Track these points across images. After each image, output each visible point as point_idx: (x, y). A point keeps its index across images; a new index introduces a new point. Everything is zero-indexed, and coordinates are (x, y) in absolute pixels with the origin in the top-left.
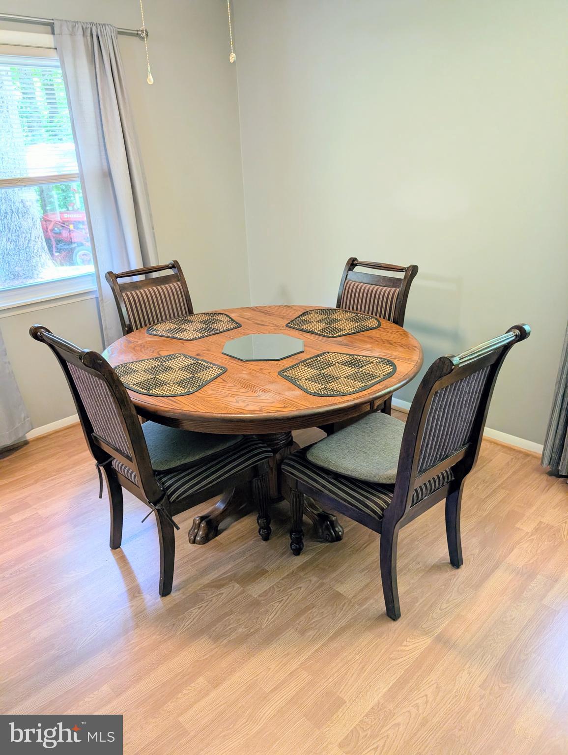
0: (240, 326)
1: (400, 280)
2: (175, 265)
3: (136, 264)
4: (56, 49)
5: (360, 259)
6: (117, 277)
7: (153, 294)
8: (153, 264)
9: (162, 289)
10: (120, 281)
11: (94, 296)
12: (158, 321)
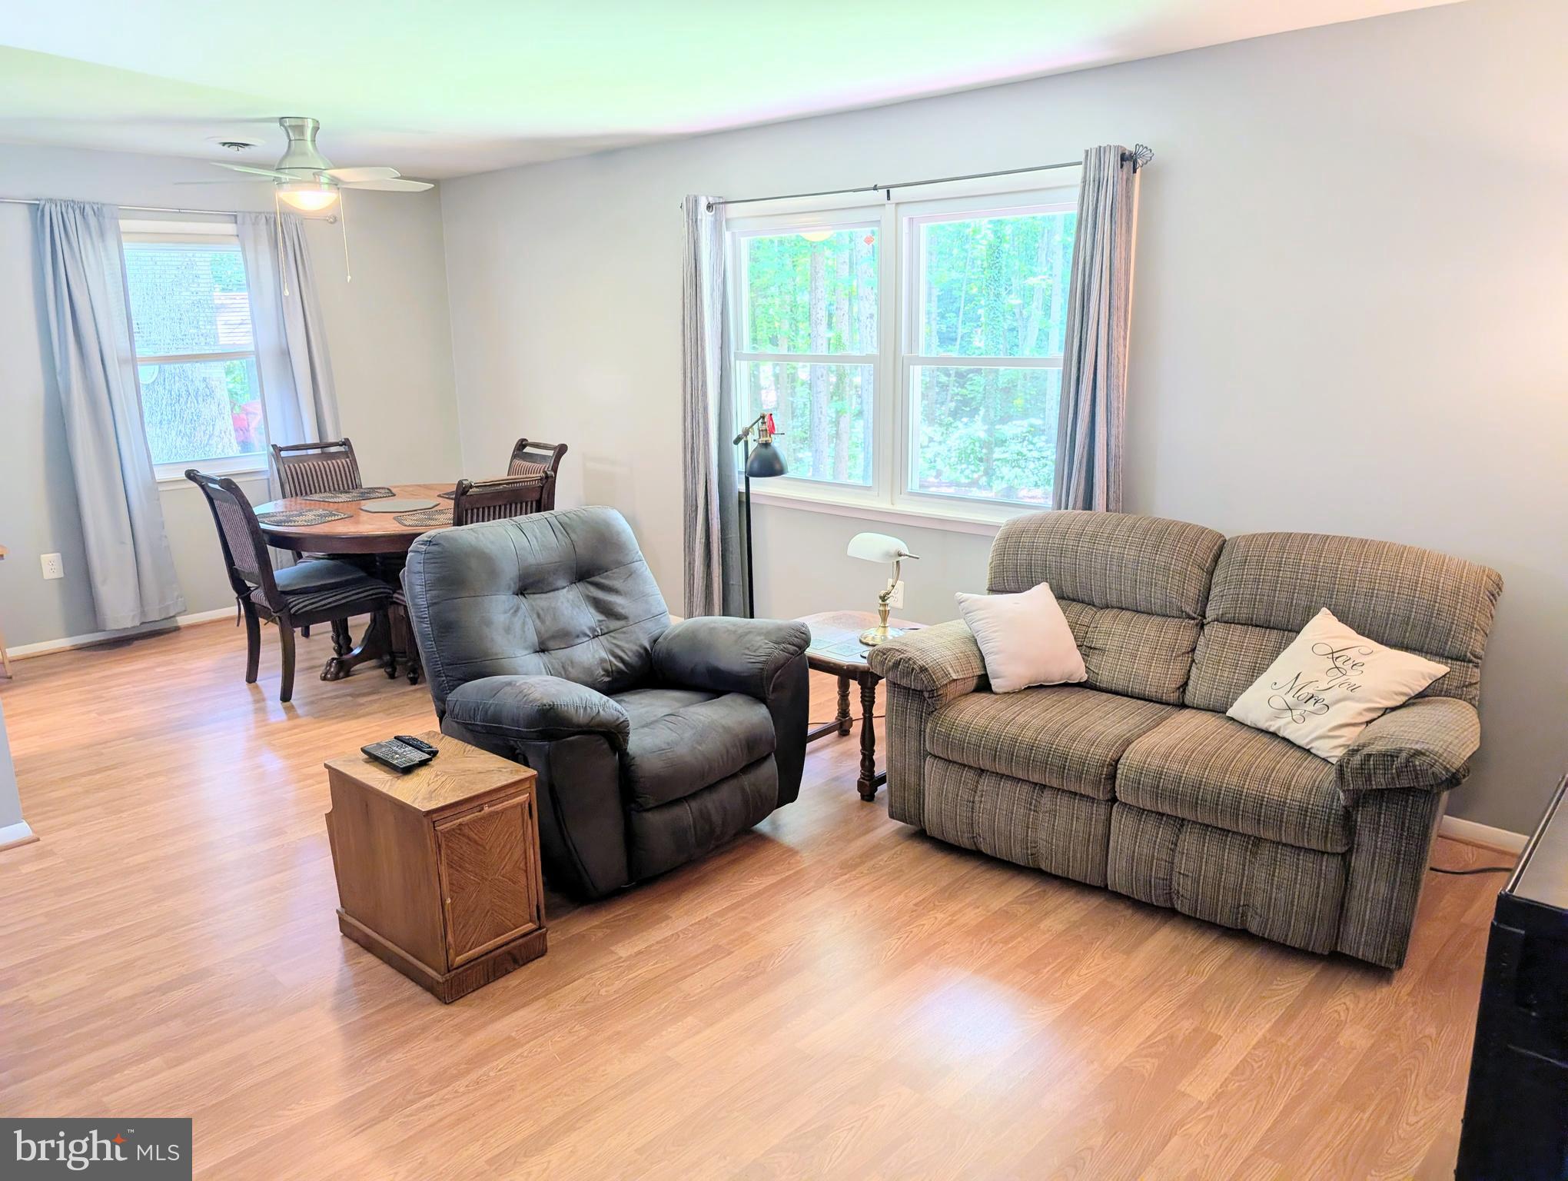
0: (394, 495)
1: (550, 456)
2: (346, 443)
3: (312, 438)
4: (238, 236)
5: (530, 441)
6: (281, 451)
7: (317, 468)
8: (331, 439)
9: (333, 463)
10: (283, 454)
11: (265, 477)
12: (311, 491)
